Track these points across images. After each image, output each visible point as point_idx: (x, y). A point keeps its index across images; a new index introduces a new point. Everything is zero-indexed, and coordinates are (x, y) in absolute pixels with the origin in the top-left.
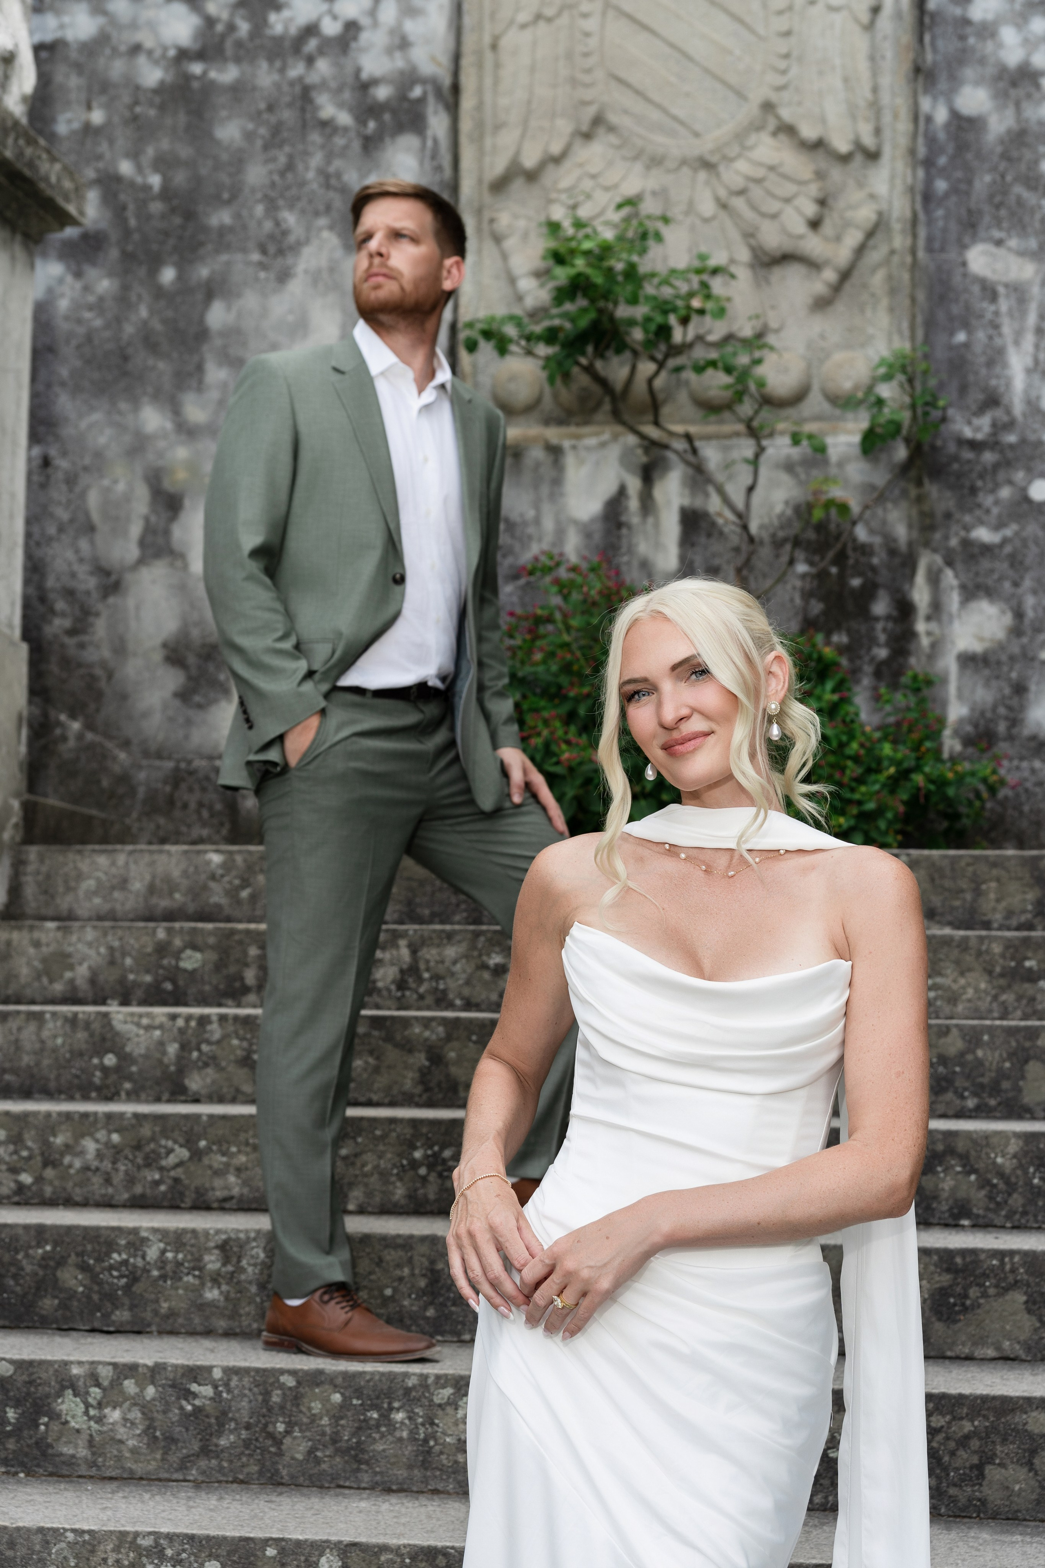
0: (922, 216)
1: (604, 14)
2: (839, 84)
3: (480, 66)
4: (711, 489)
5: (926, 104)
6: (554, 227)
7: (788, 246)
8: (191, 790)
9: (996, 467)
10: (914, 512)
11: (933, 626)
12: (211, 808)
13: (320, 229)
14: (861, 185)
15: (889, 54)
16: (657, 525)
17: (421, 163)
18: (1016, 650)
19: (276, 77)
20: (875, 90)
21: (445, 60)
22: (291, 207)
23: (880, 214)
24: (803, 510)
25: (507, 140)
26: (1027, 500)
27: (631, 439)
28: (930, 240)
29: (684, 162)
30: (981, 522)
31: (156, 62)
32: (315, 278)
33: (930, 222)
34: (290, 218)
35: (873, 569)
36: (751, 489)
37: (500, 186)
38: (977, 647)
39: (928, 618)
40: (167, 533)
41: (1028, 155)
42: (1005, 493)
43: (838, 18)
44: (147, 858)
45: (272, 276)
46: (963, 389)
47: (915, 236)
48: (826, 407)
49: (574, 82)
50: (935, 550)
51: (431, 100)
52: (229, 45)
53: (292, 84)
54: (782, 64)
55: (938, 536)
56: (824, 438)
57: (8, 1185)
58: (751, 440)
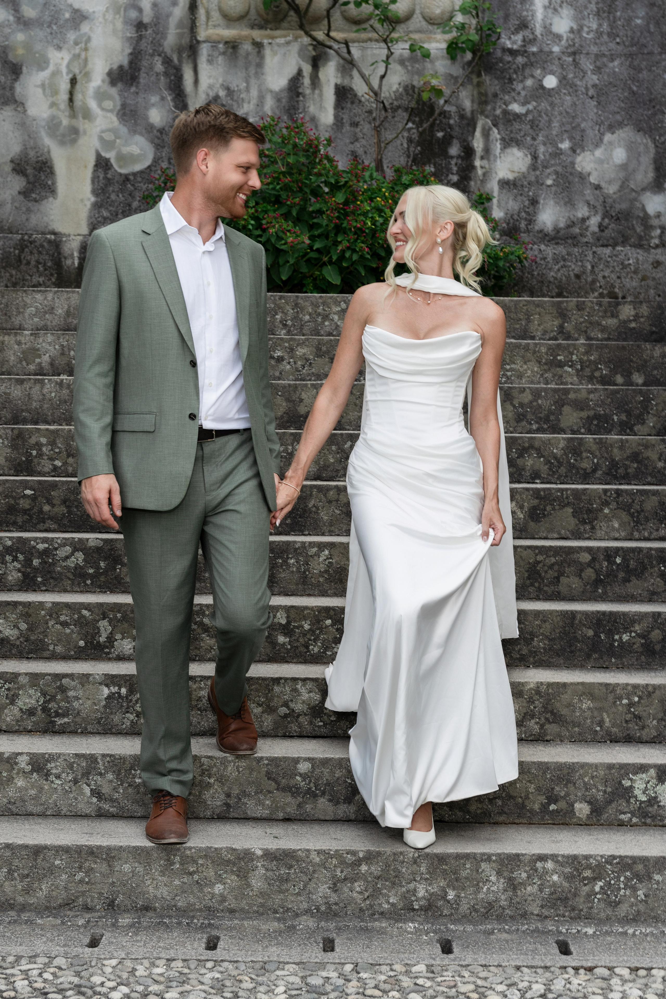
4: (355, 73)
8: (31, 253)
9: (525, 66)
10: (475, 93)
11: (485, 163)
12: (44, 265)
16: (321, 95)
18: (533, 179)
24: (409, 89)
26: (542, 87)
27: (306, 40)
30: (515, 101)
35: (450, 126)
36: (383, 77)
38: (510, 176)
39: (482, 158)
40: (12, 88)
42: (529, 82)
44: (65, 296)
46: (507, 17)
48: (424, 23)
50: (487, 117)
55: (489, 108)
56: (426, 46)
57: (48, 467)
58: (383, 46)
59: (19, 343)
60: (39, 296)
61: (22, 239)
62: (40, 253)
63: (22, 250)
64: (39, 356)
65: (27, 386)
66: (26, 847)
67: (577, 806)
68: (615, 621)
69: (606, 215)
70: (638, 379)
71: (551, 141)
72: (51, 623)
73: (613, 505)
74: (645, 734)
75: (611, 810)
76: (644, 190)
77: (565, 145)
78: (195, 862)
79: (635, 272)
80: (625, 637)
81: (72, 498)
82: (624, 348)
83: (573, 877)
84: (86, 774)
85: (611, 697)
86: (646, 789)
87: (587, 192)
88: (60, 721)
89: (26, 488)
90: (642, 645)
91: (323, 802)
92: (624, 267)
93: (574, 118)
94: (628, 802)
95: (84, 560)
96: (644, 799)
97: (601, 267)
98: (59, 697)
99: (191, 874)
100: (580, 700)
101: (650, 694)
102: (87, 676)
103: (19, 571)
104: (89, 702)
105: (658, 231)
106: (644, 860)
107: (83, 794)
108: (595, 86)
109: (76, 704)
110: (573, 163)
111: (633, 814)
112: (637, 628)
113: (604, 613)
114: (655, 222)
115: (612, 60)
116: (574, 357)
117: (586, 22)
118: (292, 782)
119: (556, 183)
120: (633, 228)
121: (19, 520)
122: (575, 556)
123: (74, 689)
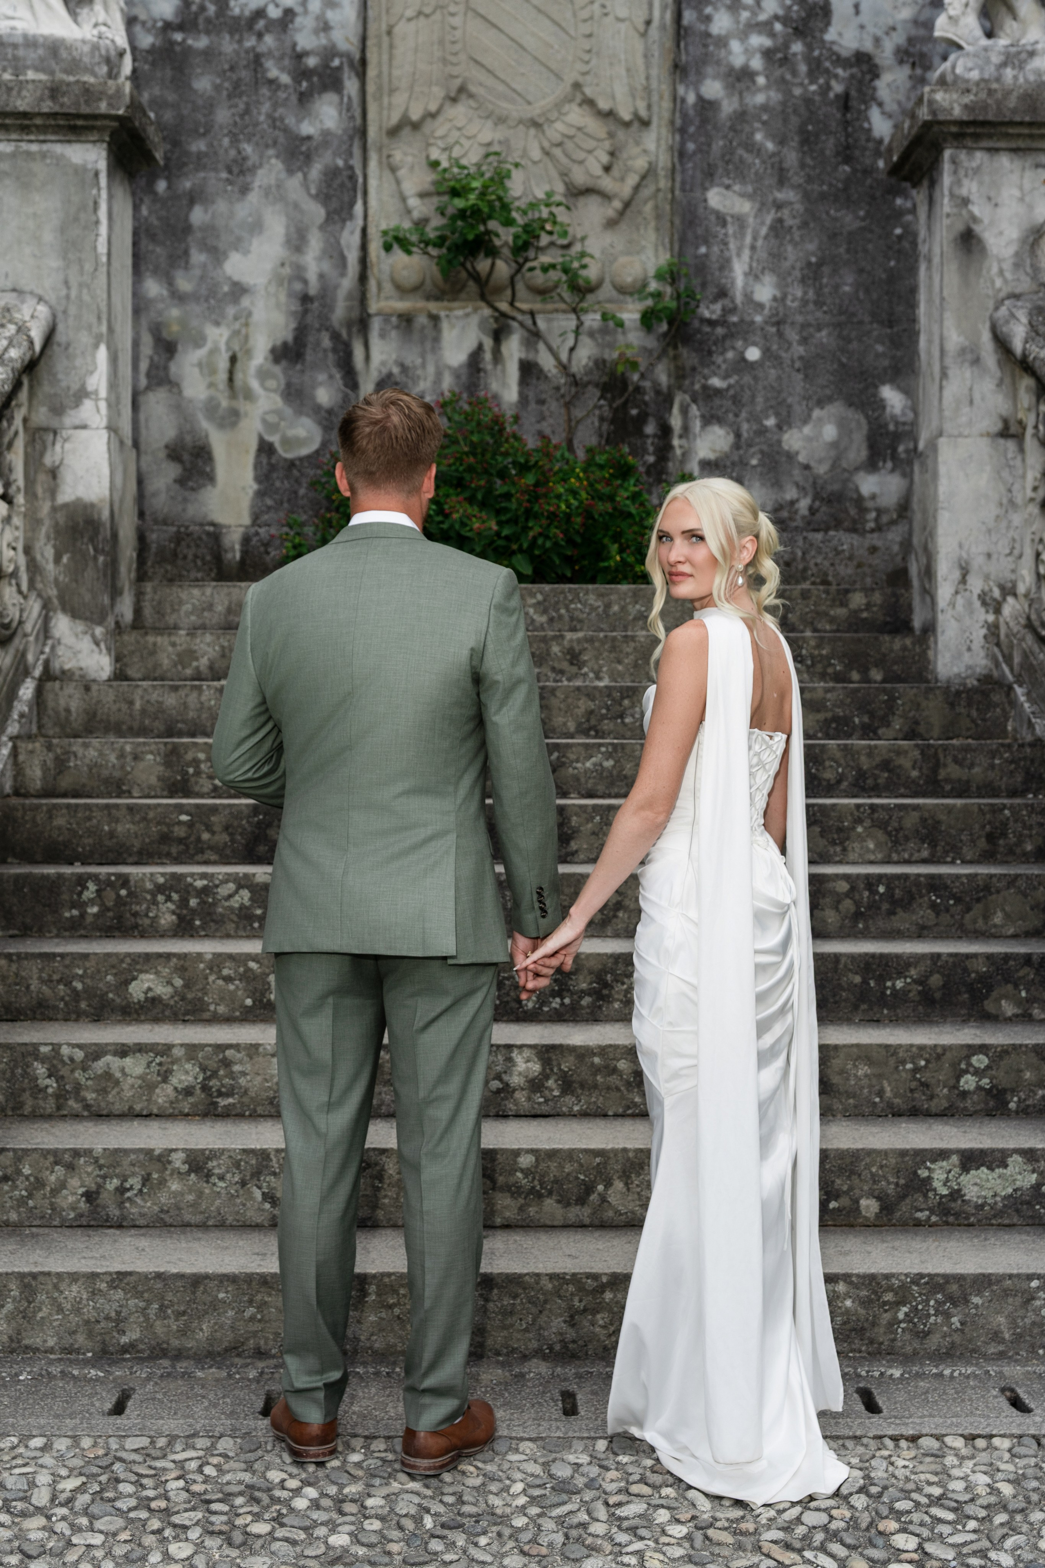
0: (678, 166)
1: (465, 14)
2: (623, 72)
3: (379, 46)
4: (541, 346)
5: (681, 90)
6: (435, 164)
7: (590, 183)
8: (188, 546)
9: (725, 337)
10: (672, 367)
11: (684, 442)
12: (203, 559)
13: (270, 157)
14: (638, 143)
15: (656, 54)
16: (504, 371)
17: (340, 114)
18: (736, 458)
19: (236, 46)
20: (648, 78)
21: (355, 40)
22: (249, 141)
23: (650, 163)
24: (600, 364)
25: (400, 100)
26: (744, 360)
27: (487, 312)
28: (683, 183)
29: (521, 122)
30: (715, 374)
31: (148, 31)
32: (267, 192)
33: (683, 171)
34: (248, 149)
35: (646, 404)
36: (572, 349)
37: (394, 132)
38: (712, 456)
39: (681, 437)
40: (166, 368)
41: (747, 128)
42: (730, 355)
43: (623, 26)
44: (226, 590)
45: (236, 189)
46: (704, 285)
47: (673, 180)
48: (614, 293)
49: (444, 61)
50: (685, 392)
51: (346, 69)
52: (201, 20)
53: (247, 52)
54: (586, 57)
55: (687, 382)
56: (619, 315)
57: (207, 786)
58: (573, 316)
59: (174, 645)
60: (196, 592)
61: (178, 532)
62: (198, 546)
63: (178, 544)
64: (197, 659)
65: (182, 693)
66: (181, 1276)
67: (863, 1202)
68: (887, 965)
69: (816, 496)
70: (876, 675)
71: (755, 418)
72: (212, 978)
73: (868, 823)
74: (935, 1105)
75: (905, 1206)
76: (857, 469)
77: (770, 422)
78: (395, 1292)
79: (851, 558)
80: (899, 984)
81: (236, 823)
82: (859, 640)
83: (871, 1301)
84: (257, 1174)
85: (892, 1061)
86: (947, 1180)
87: (796, 472)
88: (223, 1102)
89: (181, 813)
90: (919, 992)
91: (550, 1204)
92: (838, 553)
93: (779, 392)
94: (926, 1196)
95: (251, 899)
96: (945, 1192)
97: (813, 553)
98: (221, 1072)
99: (391, 1307)
100: (855, 1066)
101: (939, 1057)
102: (256, 1046)
103: (173, 913)
104: (259, 1079)
105: (873, 515)
106: (959, 1278)
107: (252, 1199)
108: (801, 358)
109: (242, 1081)
110: (779, 442)
111: (932, 1211)
112: (913, 972)
113: (873, 956)
114: (870, 504)
115: (819, 330)
116: (804, 652)
117: (790, 290)
118: (512, 1180)
119: (762, 464)
120: (846, 511)
121: (174, 850)
122: (831, 885)
123: (241, 1062)
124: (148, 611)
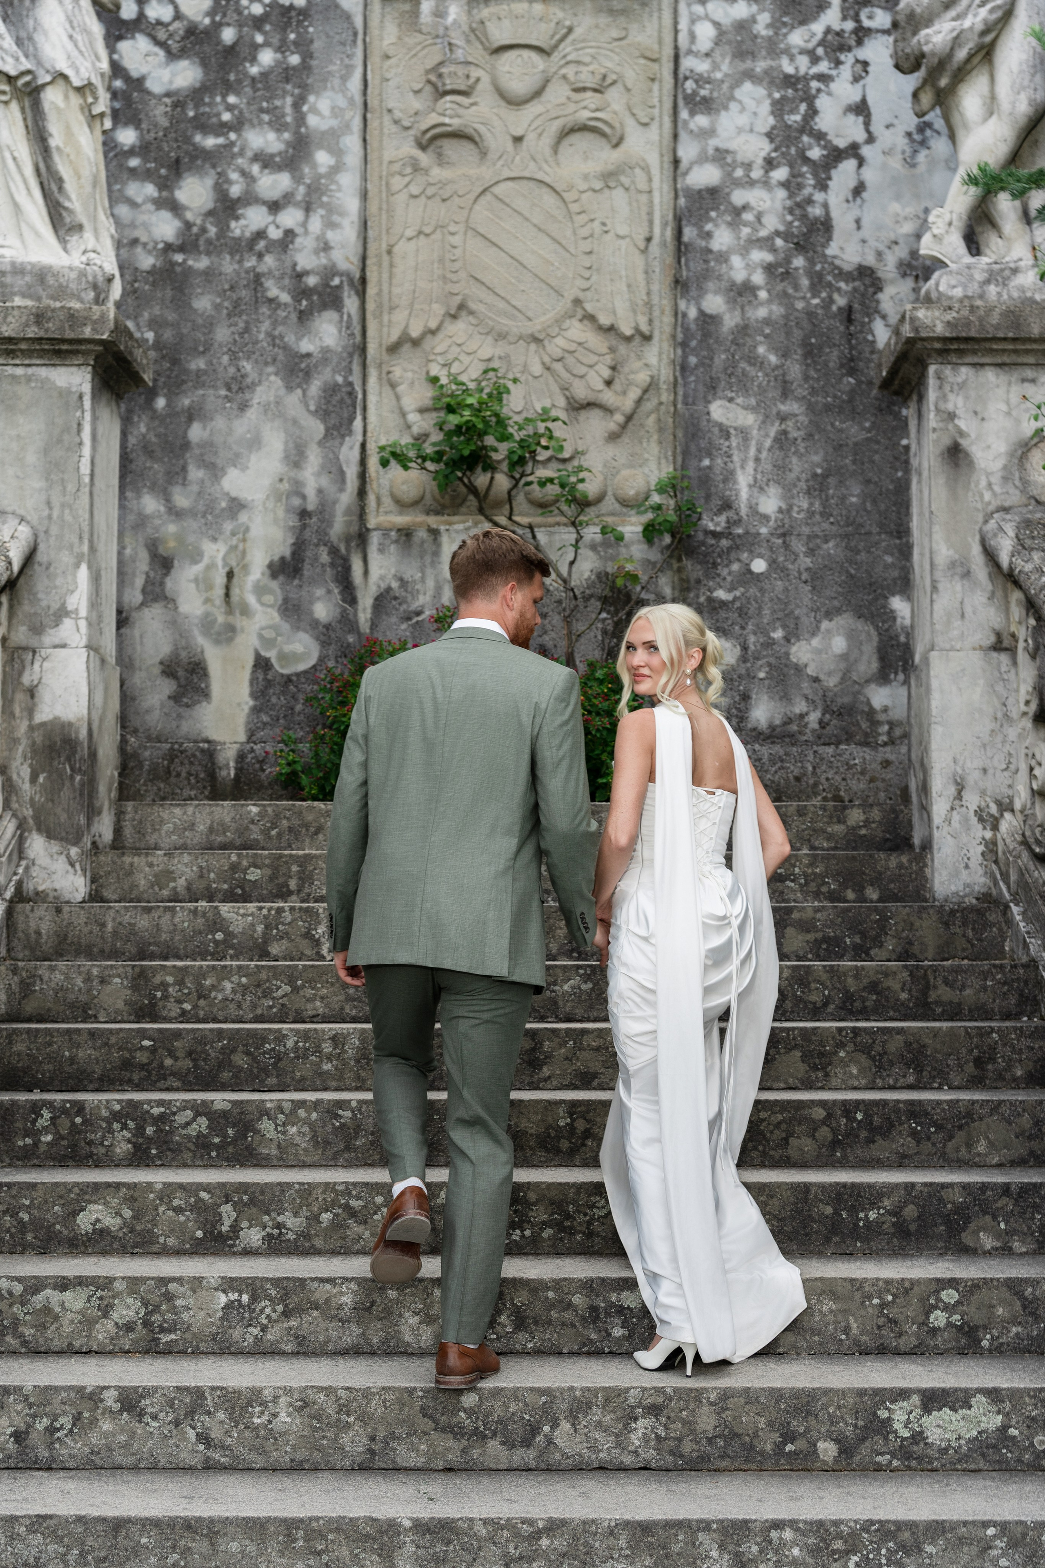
0: (680, 380)
1: (465, 234)
2: (625, 288)
3: (380, 265)
5: (682, 305)
6: (434, 380)
7: (591, 397)
8: (182, 763)
9: (730, 549)
10: (676, 579)
12: (197, 776)
13: (269, 375)
14: (639, 357)
15: (657, 270)
17: (340, 332)
18: (743, 672)
19: (236, 266)
20: (648, 294)
21: (356, 260)
22: (248, 359)
23: (652, 377)
24: (602, 577)
25: (400, 317)
26: (750, 572)
28: (685, 396)
29: (521, 338)
30: (720, 587)
31: (150, 252)
32: (266, 408)
33: (685, 385)
34: (247, 366)
36: (572, 563)
37: (393, 349)
40: (162, 584)
41: (749, 342)
42: (735, 567)
43: (623, 243)
44: (208, 809)
45: (235, 406)
46: (708, 497)
47: (675, 393)
48: (617, 505)
49: (444, 278)
51: (346, 287)
52: (201, 242)
53: (247, 272)
54: (587, 274)
55: (692, 595)
56: (619, 529)
57: (175, 1011)
58: (572, 529)
59: (151, 865)
60: (177, 811)
61: (172, 749)
62: (191, 763)
63: (172, 761)
64: (174, 880)
65: (155, 914)
66: (103, 1520)
67: (821, 1445)
68: (859, 1195)
69: (826, 710)
70: (872, 894)
71: (761, 630)
72: (161, 1209)
73: (850, 1047)
74: (903, 1343)
75: (865, 1450)
76: (868, 681)
77: (778, 634)
78: (324, 1537)
79: (863, 773)
80: (872, 1215)
81: (199, 1049)
82: (854, 858)
83: (819, 1550)
84: (191, 1413)
85: (858, 1296)
86: (908, 1421)
87: (805, 685)
88: (165, 1338)
89: (144, 1038)
90: (894, 1224)
91: (494, 1445)
92: (850, 767)
93: (786, 604)
94: (886, 1439)
95: (208, 1127)
96: (906, 1434)
97: (824, 767)
98: (164, 1307)
99: (319, 1553)
100: (819, 1300)
101: (907, 1292)
102: (200, 1279)
103: (129, 1141)
104: (202, 1313)
105: (886, 728)
106: (911, 1525)
107: (187, 1440)
108: (808, 569)
109: (185, 1316)
110: (787, 654)
111: (893, 1455)
112: (886, 1203)
113: (844, 1185)
114: (882, 717)
115: (826, 541)
116: (797, 870)
117: (796, 501)
118: (454, 1420)
119: (770, 676)
120: (858, 724)
121: (136, 1077)
122: (806, 1112)
123: (184, 1296)
124: (128, 831)
